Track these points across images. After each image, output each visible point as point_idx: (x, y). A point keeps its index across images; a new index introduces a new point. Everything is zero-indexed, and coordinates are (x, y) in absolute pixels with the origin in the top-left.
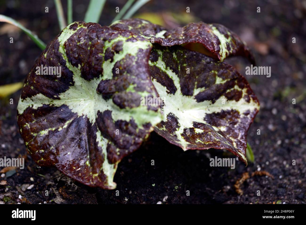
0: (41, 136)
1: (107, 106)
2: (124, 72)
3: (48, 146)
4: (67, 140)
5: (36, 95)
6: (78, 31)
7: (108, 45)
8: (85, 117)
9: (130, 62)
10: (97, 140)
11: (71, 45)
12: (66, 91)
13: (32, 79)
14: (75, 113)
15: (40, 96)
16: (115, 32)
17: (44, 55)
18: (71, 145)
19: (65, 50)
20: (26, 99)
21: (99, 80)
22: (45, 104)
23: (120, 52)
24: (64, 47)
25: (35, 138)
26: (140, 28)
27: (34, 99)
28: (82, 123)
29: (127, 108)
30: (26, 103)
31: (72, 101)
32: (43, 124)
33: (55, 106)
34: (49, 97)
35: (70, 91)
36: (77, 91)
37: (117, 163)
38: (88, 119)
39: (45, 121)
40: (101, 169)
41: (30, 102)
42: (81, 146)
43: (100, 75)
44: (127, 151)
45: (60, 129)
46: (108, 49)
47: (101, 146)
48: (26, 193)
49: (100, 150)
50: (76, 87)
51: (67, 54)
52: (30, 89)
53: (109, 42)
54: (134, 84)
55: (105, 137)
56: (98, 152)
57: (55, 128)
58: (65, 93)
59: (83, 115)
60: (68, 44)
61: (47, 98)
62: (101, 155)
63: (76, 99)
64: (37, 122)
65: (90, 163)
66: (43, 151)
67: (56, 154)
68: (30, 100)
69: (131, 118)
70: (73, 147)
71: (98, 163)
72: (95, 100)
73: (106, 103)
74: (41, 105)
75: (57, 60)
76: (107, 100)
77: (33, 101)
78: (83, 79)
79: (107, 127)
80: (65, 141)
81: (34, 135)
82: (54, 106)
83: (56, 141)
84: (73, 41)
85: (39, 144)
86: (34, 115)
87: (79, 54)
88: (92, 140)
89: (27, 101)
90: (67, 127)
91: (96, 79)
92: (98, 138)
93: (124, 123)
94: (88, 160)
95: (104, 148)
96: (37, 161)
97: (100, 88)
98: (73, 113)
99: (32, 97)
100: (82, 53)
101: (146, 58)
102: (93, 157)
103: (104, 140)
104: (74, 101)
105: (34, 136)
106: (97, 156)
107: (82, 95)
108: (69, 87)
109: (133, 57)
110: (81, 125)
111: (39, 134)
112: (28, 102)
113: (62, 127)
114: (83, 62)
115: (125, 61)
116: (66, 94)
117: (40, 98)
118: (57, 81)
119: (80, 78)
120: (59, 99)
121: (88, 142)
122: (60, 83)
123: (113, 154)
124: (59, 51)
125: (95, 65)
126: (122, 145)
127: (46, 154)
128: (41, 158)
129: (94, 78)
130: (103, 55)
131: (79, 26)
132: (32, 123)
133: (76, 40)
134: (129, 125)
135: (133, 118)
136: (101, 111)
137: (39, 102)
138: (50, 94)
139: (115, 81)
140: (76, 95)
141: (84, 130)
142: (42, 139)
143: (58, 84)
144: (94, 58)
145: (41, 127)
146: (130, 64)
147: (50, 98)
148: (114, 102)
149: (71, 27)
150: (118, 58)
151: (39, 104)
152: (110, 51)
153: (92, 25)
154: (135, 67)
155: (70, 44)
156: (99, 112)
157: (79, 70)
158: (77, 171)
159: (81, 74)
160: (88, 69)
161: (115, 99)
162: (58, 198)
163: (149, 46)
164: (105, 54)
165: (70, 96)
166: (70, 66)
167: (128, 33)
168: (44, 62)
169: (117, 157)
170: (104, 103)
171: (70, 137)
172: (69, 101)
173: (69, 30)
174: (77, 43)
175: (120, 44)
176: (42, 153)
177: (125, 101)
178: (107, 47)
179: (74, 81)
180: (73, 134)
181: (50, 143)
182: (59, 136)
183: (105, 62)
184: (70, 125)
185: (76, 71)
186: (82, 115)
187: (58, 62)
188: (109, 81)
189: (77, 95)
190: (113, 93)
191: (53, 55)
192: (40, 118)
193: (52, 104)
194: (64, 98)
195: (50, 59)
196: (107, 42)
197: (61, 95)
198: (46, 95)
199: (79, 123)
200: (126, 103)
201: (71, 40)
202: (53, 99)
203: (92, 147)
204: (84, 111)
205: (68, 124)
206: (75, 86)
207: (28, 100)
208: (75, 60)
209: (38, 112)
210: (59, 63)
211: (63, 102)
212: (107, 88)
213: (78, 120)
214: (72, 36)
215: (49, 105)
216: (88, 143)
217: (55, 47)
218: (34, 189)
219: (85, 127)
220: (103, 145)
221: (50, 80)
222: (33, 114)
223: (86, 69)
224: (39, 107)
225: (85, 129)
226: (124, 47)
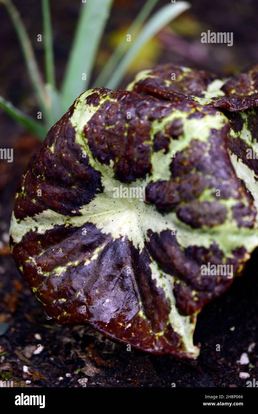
0: (57, 276)
1: (164, 223)
2: (191, 170)
3: (71, 292)
4: (102, 279)
5: (43, 212)
6: (103, 107)
7: (157, 127)
8: (125, 239)
9: (199, 152)
10: (153, 277)
11: (95, 130)
12: (90, 201)
13: (33, 187)
14: (107, 233)
15: (49, 213)
16: (166, 104)
17: (50, 149)
18: (109, 288)
19: (86, 140)
20: (25, 219)
21: (145, 181)
22: (58, 225)
23: (180, 138)
24: (84, 135)
25: (48, 279)
26: (182, 81)
27: (39, 219)
28: (122, 250)
29: (205, 227)
30: (25, 225)
31: (101, 215)
32: (57, 256)
33: (74, 226)
34: (63, 213)
35: (98, 201)
36: (107, 199)
37: (195, 314)
38: (131, 243)
39: (61, 252)
40: (168, 323)
41: (32, 223)
42: (125, 288)
43: (147, 175)
44: (210, 295)
45: (87, 263)
46: (159, 133)
47: (161, 286)
48: (34, 361)
49: (161, 293)
50: (107, 194)
51: (91, 145)
52: (32, 203)
53: (160, 121)
54: (211, 187)
55: (167, 272)
56: (157, 297)
57: (78, 261)
58: (89, 204)
59: (122, 237)
60: (90, 130)
61: (61, 215)
62: (164, 301)
63: (106, 212)
64: (46, 254)
65: (145, 314)
66: (64, 300)
67: (87, 303)
68: (31, 221)
69: (212, 243)
70: (113, 289)
71: (160, 314)
72: (137, 210)
73: (162, 218)
74: (51, 227)
75: (73, 157)
76: (165, 214)
77: (36, 221)
78: (118, 181)
79: (170, 258)
80: (98, 281)
81: (45, 275)
82: (71, 227)
83: (83, 282)
84: (98, 125)
85: (56, 290)
86: (41, 243)
87: (109, 144)
88: (143, 278)
89: (26, 222)
90: (97, 258)
91: (140, 180)
92: (155, 274)
93: (200, 251)
94: (140, 308)
95: (167, 290)
96: (57, 316)
97: (150, 196)
98: (105, 234)
99: (35, 216)
100: (115, 142)
101: (224, 144)
102: (149, 305)
103: (166, 277)
104: (104, 215)
105: (45, 277)
106: (158, 303)
107: (115, 205)
108: (95, 195)
109: (204, 144)
110: (120, 252)
111: (53, 273)
112: (29, 224)
113: (90, 258)
114: (117, 156)
115: (191, 151)
116: (90, 207)
117: (49, 216)
118: (74, 189)
119: (112, 180)
120: (80, 215)
121: (136, 279)
122: (80, 191)
123: (187, 301)
124: (76, 142)
125: (138, 159)
126: (201, 286)
127: (71, 305)
128: (63, 312)
129: (137, 179)
130: (151, 143)
131: (101, 97)
132: (39, 256)
133: (103, 122)
134: (211, 254)
135: (214, 242)
136: (154, 230)
137: (47, 223)
138: (64, 209)
139: (177, 185)
140: (106, 207)
141: (126, 261)
142: (60, 280)
143: (77, 193)
144: (135, 150)
145: (56, 261)
146: (200, 156)
147: (65, 215)
148: (181, 218)
149: (89, 100)
150: (176, 146)
151: (47, 225)
152: (163, 137)
153: (124, 96)
154: (209, 161)
155: (93, 130)
156: (150, 231)
157: (111, 168)
158: (127, 329)
159: (115, 175)
160: (127, 166)
161: (181, 214)
162: (89, 367)
163: (224, 122)
164: (154, 140)
165: (97, 209)
166: (95, 163)
167: (188, 105)
168: (52, 160)
169: (194, 305)
170: (160, 218)
171: (106, 274)
172: (95, 217)
173: (87, 106)
174: (105, 127)
175: (178, 124)
176: (64, 304)
177: (199, 216)
178: (157, 131)
179: (103, 185)
180: (110, 269)
181: (73, 286)
182: (87, 273)
183: (155, 153)
184: (102, 255)
185: (106, 171)
186: (119, 237)
187: (76, 159)
188: (164, 184)
189: (107, 205)
190: (177, 203)
191: (65, 149)
192: (52, 247)
193: (68, 223)
194: (88, 212)
195: (61, 155)
196: (155, 122)
197: (82, 208)
198: (58, 212)
199: (117, 249)
200: (201, 220)
201: (93, 122)
202: (70, 216)
203: (146, 289)
204: (121, 230)
205: (98, 253)
206: (105, 193)
207: (28, 221)
208: (105, 154)
209: (47, 238)
210: (78, 160)
211: (87, 219)
212: (164, 196)
213: (114, 245)
214: (95, 116)
215: (65, 225)
216: (136, 282)
217: (68, 135)
218: (46, 353)
219: (127, 256)
220: (164, 285)
221: (63, 187)
222: (39, 242)
223: (124, 166)
224: (47, 231)
225: (127, 259)
226: (185, 129)
